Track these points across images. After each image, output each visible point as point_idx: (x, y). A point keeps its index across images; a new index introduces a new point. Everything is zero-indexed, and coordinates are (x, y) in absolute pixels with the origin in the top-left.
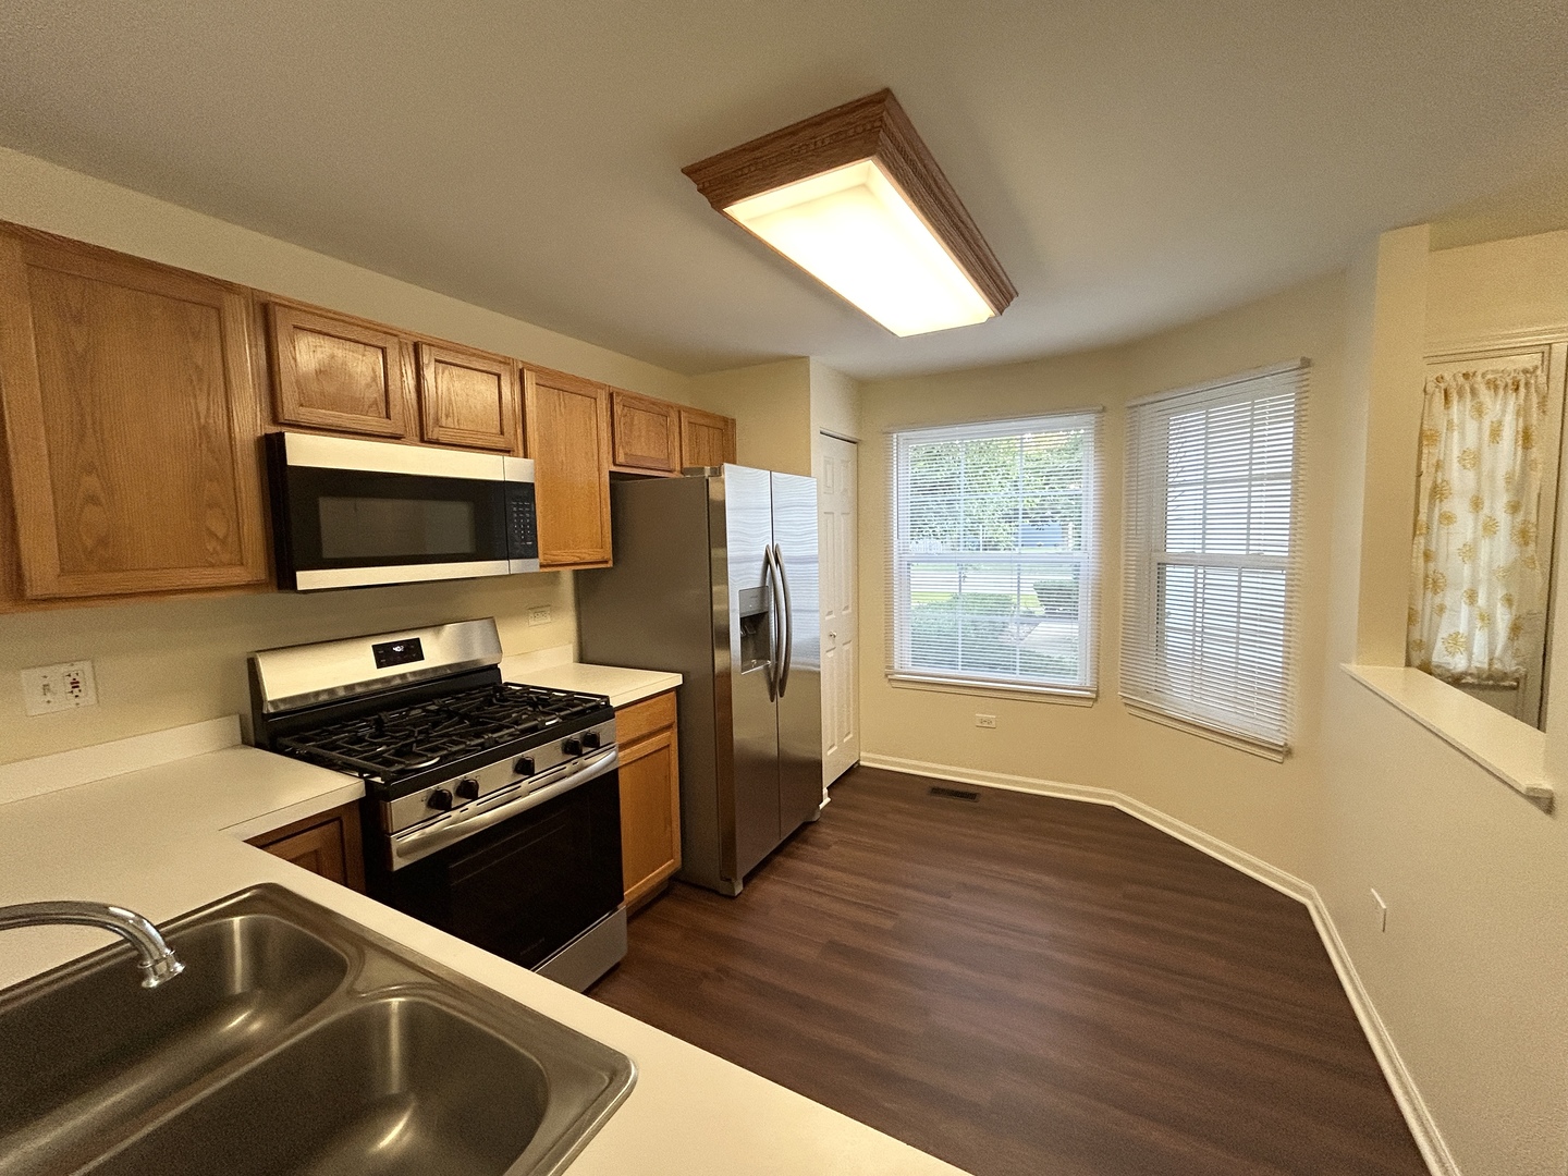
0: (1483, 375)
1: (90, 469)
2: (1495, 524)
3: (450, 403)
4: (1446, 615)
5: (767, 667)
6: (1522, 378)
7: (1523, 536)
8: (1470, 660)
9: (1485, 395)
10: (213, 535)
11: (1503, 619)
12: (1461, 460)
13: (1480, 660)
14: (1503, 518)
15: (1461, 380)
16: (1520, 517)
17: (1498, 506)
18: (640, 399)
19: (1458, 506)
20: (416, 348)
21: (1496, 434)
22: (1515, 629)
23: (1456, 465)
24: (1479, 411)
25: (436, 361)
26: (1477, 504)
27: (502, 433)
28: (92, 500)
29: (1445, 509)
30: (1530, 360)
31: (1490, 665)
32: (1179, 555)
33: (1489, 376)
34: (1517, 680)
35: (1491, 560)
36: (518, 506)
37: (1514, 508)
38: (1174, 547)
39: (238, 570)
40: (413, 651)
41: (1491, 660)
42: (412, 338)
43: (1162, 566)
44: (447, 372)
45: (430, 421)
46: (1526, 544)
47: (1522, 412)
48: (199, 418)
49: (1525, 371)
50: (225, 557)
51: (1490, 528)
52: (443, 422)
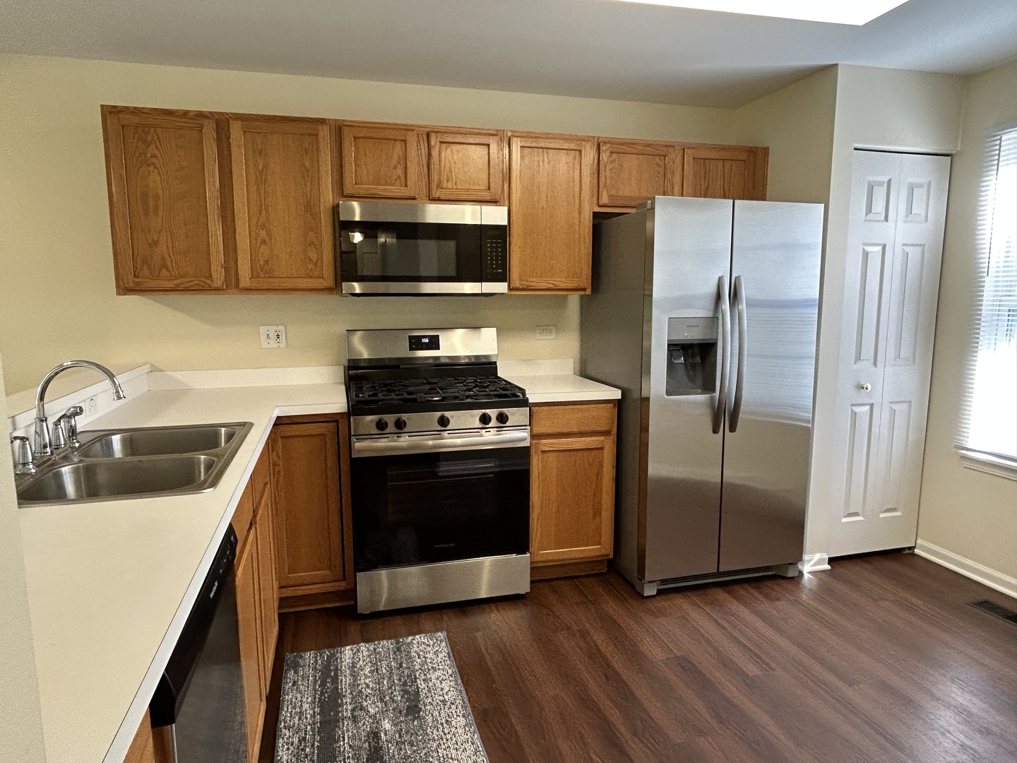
1: (263, 226)
3: (451, 172)
5: (712, 399)
10: (310, 260)
18: (631, 144)
20: (428, 135)
25: (441, 142)
27: (489, 189)
28: (264, 242)
36: (492, 243)
39: (321, 280)
40: (434, 343)
42: (424, 129)
44: (449, 150)
45: (434, 185)
48: (307, 197)
50: (316, 274)
52: (445, 185)
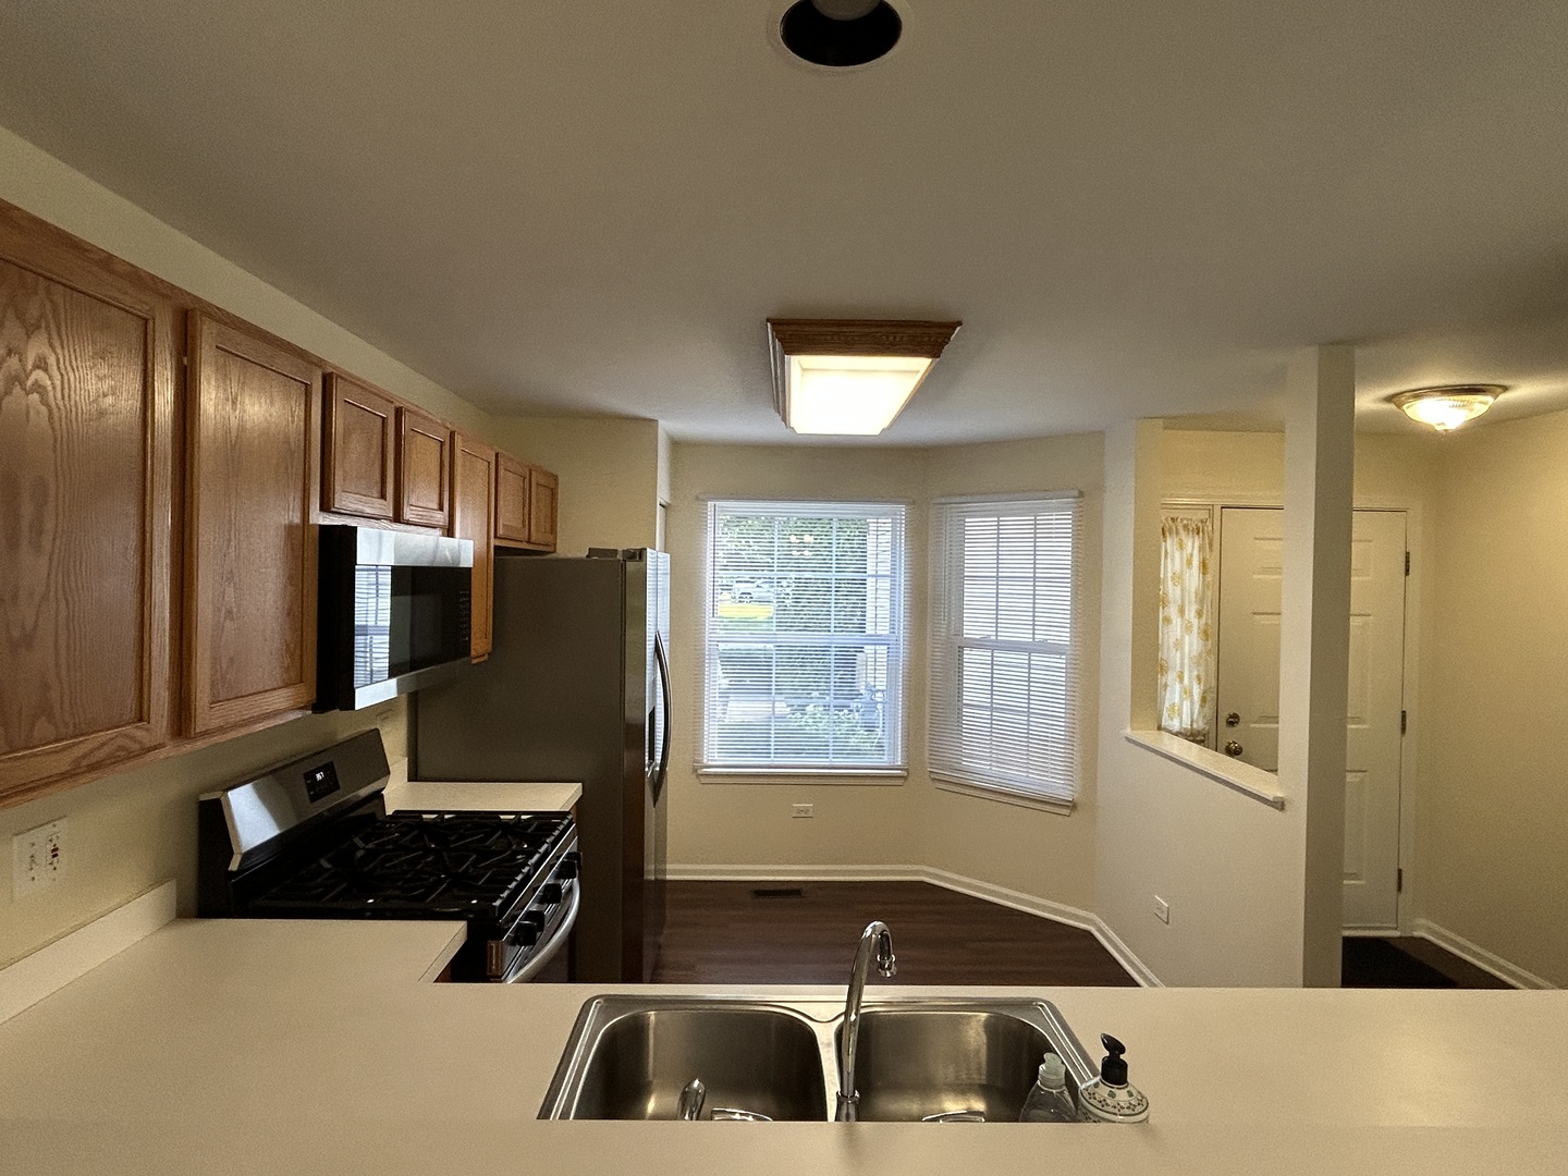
0: (1182, 520)
2: (1191, 626)
4: (1169, 688)
6: (1200, 524)
7: (1205, 634)
8: (1181, 723)
9: (1183, 534)
11: (1197, 692)
12: (1173, 579)
13: (1186, 724)
14: (1195, 621)
15: (1170, 522)
16: (1203, 620)
17: (1191, 613)
19: (1173, 611)
21: (1189, 562)
22: (1204, 700)
23: (1170, 583)
24: (1181, 546)
26: (1182, 611)
29: (1166, 614)
30: (1203, 515)
31: (1192, 725)
32: (976, 640)
33: (1185, 522)
34: (1204, 735)
35: (1190, 652)
37: (1199, 614)
38: (971, 630)
41: (1192, 722)
43: (961, 648)
46: (1207, 640)
47: (1201, 549)
49: (1202, 521)
51: (1188, 628)
